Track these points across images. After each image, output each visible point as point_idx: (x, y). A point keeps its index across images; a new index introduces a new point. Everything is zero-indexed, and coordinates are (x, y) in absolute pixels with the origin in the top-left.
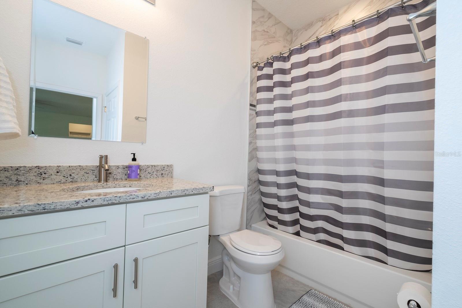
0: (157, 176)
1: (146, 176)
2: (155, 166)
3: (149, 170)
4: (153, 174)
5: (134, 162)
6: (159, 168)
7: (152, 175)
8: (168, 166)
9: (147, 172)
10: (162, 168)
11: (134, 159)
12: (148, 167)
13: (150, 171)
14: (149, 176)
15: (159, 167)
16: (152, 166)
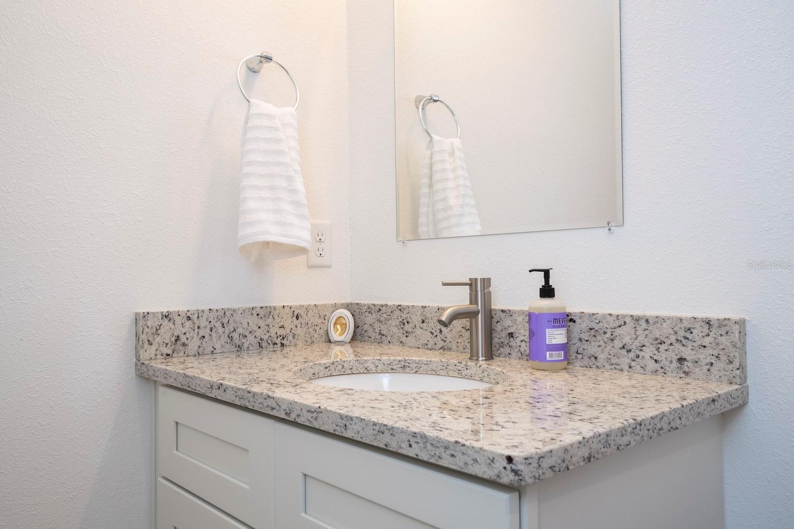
0: (657, 366)
1: (614, 360)
2: (647, 321)
3: (626, 335)
4: (641, 354)
5: (547, 303)
6: (666, 329)
7: (638, 357)
8: (708, 323)
9: (618, 343)
10: (682, 333)
11: (547, 292)
12: (621, 321)
13: (627, 340)
14: (625, 361)
15: (665, 325)
16: (637, 319)
